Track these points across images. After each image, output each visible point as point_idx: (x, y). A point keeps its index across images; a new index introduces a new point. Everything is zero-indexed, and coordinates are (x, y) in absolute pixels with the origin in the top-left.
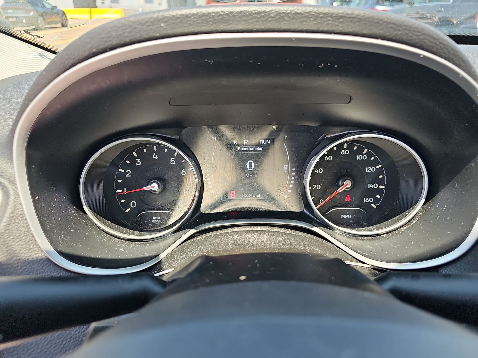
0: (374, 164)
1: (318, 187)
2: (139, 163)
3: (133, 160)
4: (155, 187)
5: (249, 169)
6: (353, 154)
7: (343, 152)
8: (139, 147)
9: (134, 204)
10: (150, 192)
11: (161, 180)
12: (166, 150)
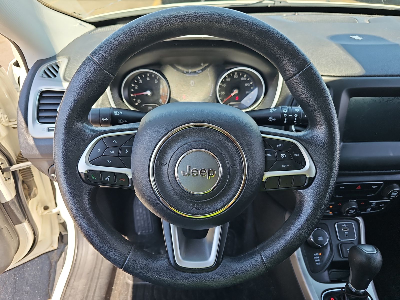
0: (249, 82)
1: (223, 93)
2: (141, 82)
3: (138, 80)
4: (149, 93)
5: (191, 85)
6: (240, 77)
7: (235, 76)
8: (140, 74)
9: (139, 101)
10: (147, 95)
11: (151, 90)
12: (153, 76)
